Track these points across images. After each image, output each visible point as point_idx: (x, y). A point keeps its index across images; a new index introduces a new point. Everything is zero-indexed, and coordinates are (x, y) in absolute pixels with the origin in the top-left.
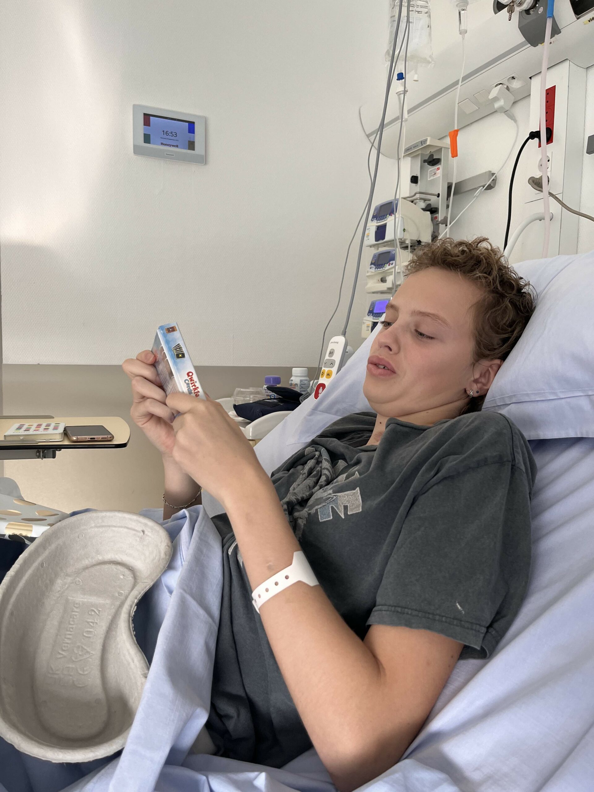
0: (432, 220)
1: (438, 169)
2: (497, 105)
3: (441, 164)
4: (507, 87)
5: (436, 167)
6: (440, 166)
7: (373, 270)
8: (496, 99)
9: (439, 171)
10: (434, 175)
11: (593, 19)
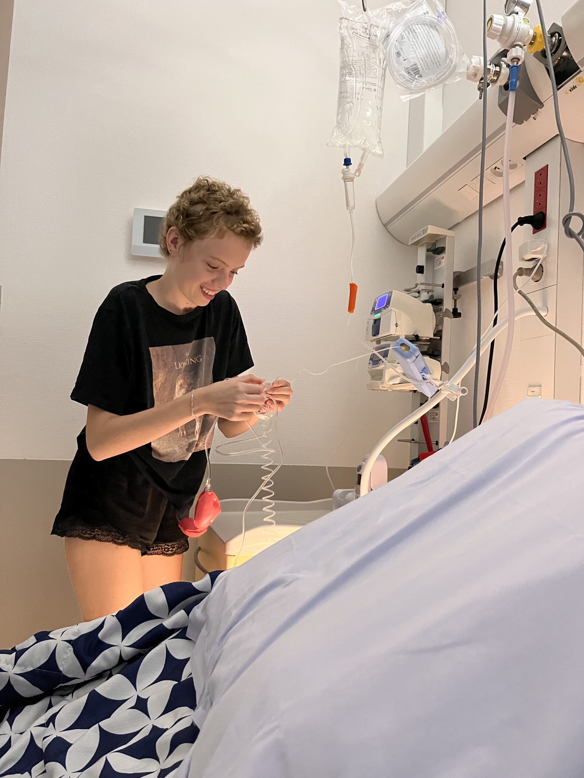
0: (435, 312)
1: (443, 258)
3: (445, 253)
5: (441, 256)
6: (444, 255)
7: (370, 366)
9: (443, 260)
10: (439, 264)
11: (574, 87)
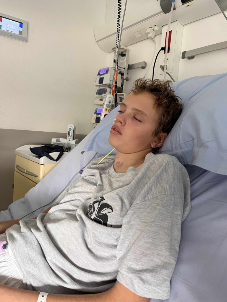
0: (122, 78)
1: (125, 58)
2: (149, 36)
4: (153, 29)
5: (124, 57)
7: (97, 96)
8: (149, 33)
10: (123, 60)
11: (189, 6)
